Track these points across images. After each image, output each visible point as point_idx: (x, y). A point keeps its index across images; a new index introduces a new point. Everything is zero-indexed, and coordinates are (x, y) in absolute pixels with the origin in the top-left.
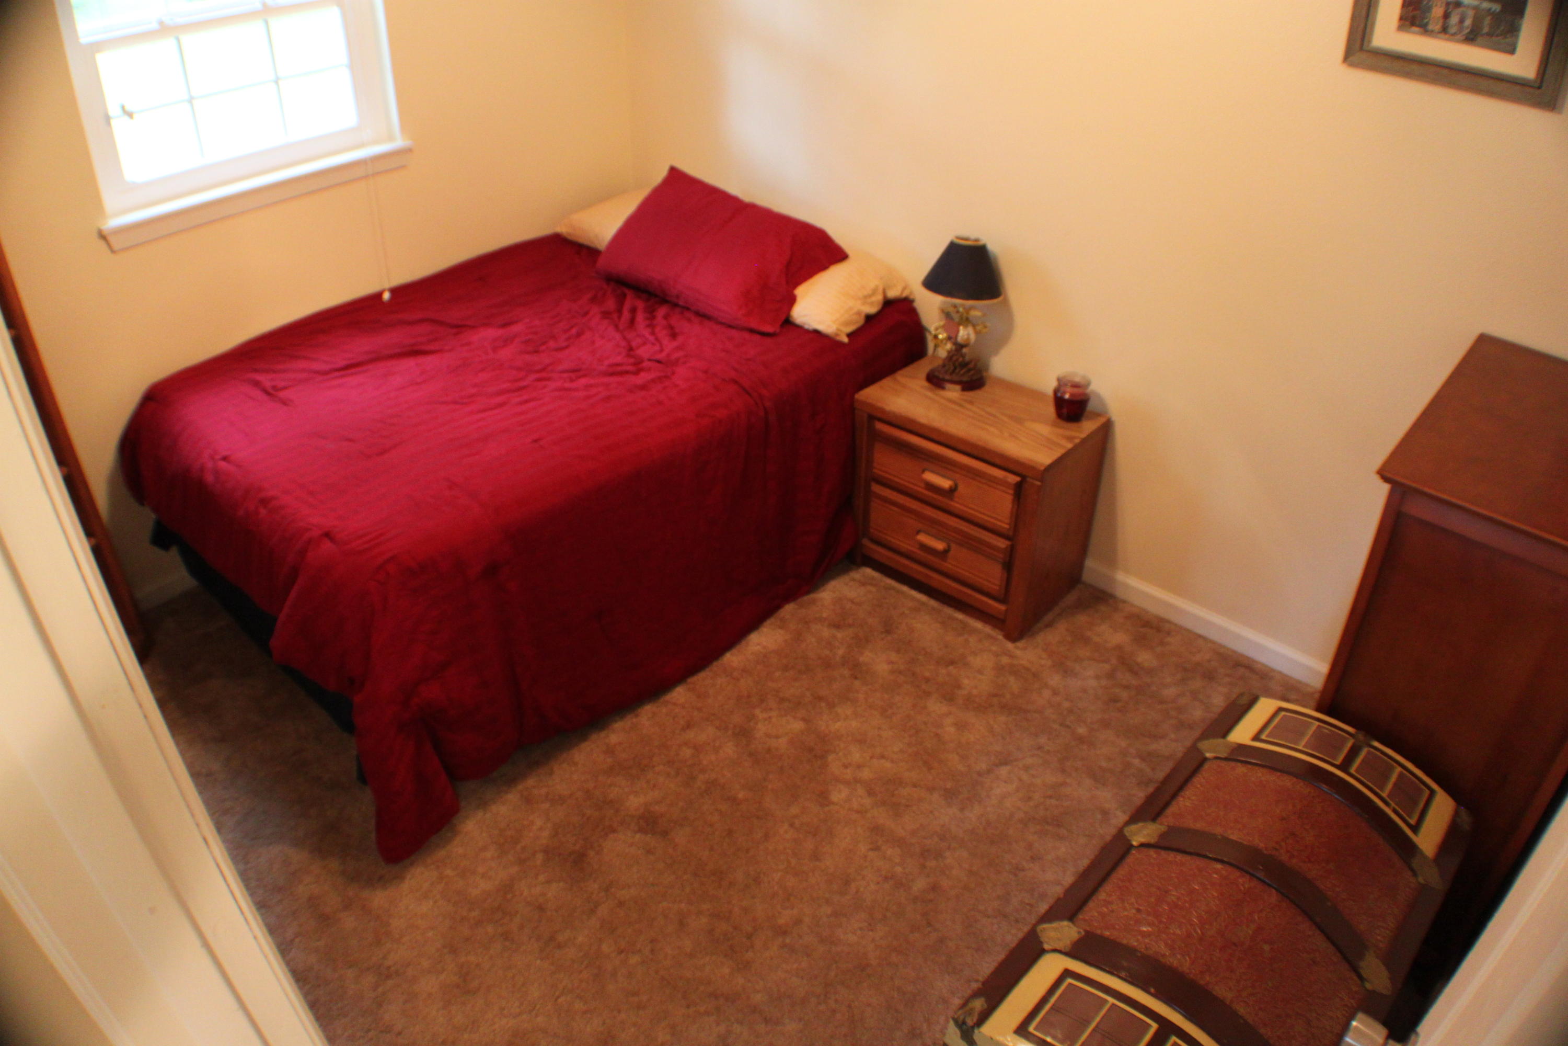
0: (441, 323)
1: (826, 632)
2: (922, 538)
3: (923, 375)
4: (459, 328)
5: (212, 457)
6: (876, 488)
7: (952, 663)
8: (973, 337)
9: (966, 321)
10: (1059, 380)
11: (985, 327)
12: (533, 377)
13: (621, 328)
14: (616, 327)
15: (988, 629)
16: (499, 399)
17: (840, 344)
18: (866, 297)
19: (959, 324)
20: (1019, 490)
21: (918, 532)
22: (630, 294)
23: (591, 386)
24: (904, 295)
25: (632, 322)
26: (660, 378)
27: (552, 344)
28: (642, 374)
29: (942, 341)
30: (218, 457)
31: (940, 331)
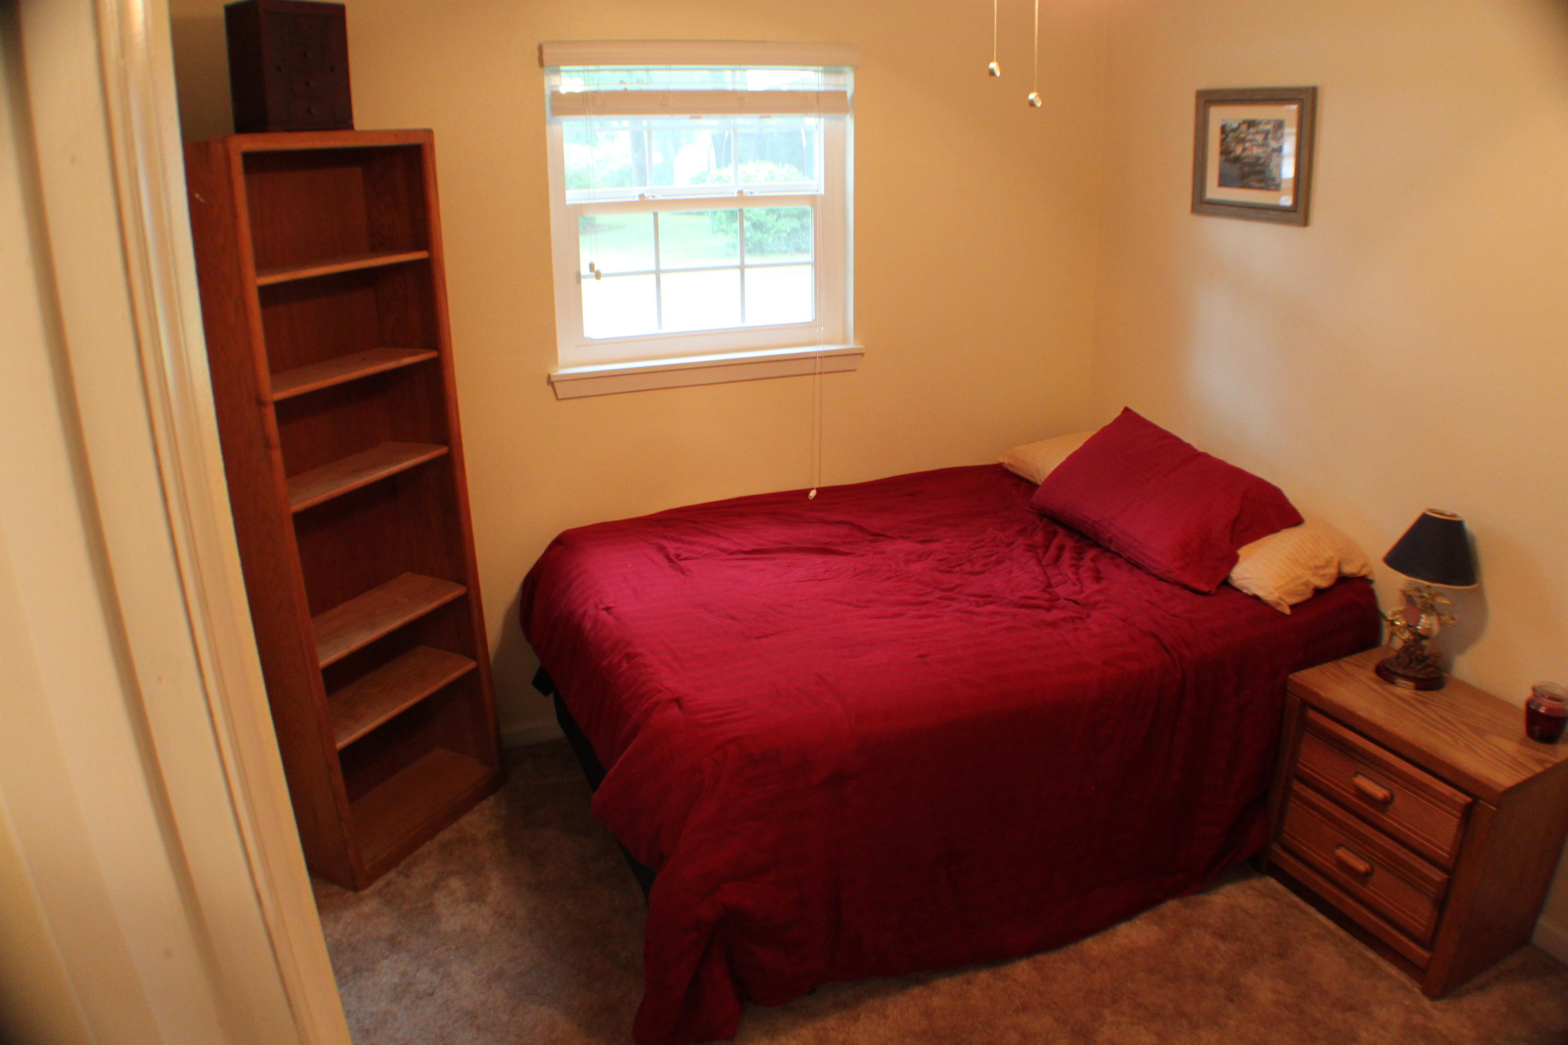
0: (860, 528)
1: (1208, 940)
2: (1342, 853)
3: (1372, 665)
4: (877, 536)
5: (596, 606)
6: (1297, 786)
7: (1351, 1008)
8: (1436, 628)
9: (1430, 608)
10: (1534, 689)
11: (1453, 619)
12: (938, 594)
13: (1044, 562)
14: (1039, 562)
15: (1403, 978)
16: (896, 609)
17: (1282, 615)
18: (1317, 568)
19: (1423, 611)
20: (1467, 814)
21: (1339, 846)
22: (1061, 531)
23: (997, 613)
24: (1363, 572)
25: (1057, 559)
26: (1073, 619)
27: (968, 567)
28: (1054, 611)
29: (1400, 627)
30: (601, 606)
31: (1397, 616)
